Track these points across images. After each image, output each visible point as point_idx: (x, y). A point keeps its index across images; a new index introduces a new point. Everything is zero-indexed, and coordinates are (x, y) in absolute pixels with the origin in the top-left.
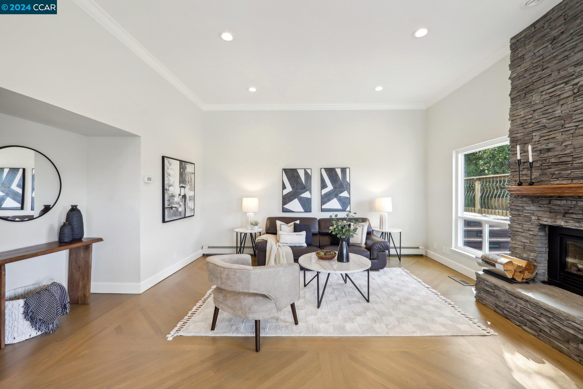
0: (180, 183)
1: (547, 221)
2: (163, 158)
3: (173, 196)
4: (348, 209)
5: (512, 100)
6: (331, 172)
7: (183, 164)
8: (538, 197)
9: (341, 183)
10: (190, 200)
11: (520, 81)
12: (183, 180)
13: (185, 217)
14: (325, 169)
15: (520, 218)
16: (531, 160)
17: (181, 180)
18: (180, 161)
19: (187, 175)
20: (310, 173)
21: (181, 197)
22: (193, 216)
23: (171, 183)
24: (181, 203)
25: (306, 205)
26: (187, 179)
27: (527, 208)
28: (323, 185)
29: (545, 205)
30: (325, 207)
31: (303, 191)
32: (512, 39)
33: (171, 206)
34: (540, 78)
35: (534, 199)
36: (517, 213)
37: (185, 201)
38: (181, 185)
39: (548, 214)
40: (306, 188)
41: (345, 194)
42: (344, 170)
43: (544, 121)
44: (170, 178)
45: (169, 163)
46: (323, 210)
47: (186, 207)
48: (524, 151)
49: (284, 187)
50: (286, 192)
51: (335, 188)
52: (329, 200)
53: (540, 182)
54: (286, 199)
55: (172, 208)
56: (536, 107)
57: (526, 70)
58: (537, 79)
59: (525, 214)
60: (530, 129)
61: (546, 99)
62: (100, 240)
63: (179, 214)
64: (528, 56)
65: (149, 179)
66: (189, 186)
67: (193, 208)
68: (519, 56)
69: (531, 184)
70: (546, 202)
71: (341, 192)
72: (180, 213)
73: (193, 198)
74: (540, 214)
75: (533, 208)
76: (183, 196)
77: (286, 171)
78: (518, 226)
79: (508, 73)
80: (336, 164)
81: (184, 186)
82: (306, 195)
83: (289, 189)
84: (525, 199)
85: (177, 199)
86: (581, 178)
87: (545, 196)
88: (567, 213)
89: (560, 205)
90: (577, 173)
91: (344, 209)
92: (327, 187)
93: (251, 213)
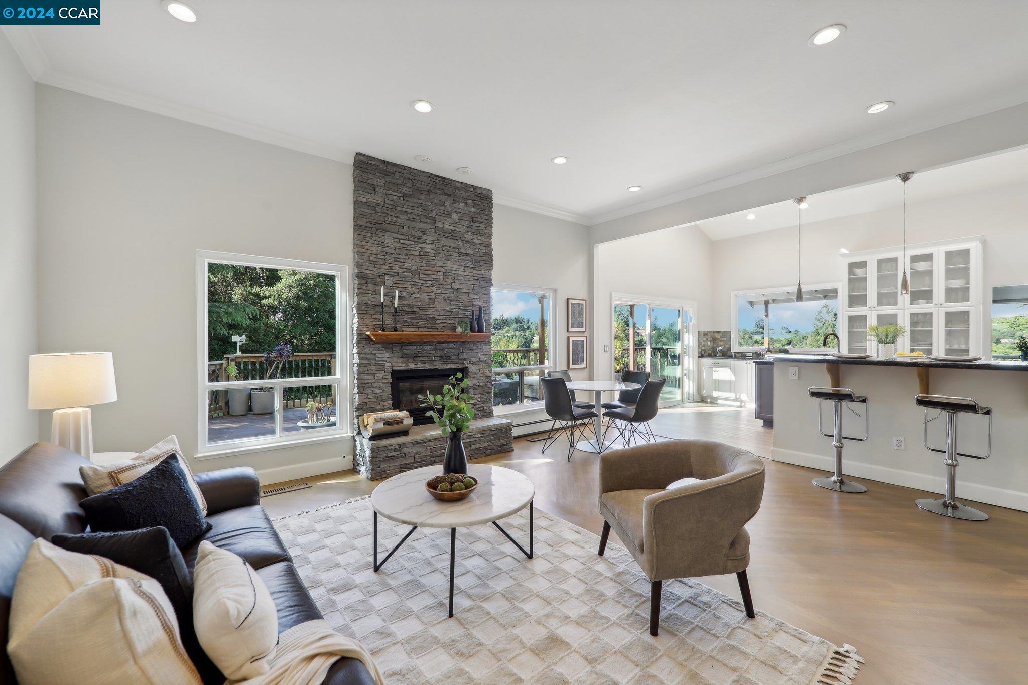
1: (401, 366)
15: (373, 368)
27: (379, 356)
29: (399, 351)
32: (358, 154)
34: (393, 223)
35: (388, 344)
36: (368, 362)
39: (400, 360)
43: (396, 268)
56: (386, 250)
58: (390, 223)
59: (377, 363)
60: (384, 271)
61: (399, 248)
64: (381, 190)
70: (399, 348)
74: (392, 360)
75: (387, 355)
78: (369, 377)
86: (425, 327)
87: (397, 343)
88: (416, 357)
89: (411, 350)
90: (423, 323)
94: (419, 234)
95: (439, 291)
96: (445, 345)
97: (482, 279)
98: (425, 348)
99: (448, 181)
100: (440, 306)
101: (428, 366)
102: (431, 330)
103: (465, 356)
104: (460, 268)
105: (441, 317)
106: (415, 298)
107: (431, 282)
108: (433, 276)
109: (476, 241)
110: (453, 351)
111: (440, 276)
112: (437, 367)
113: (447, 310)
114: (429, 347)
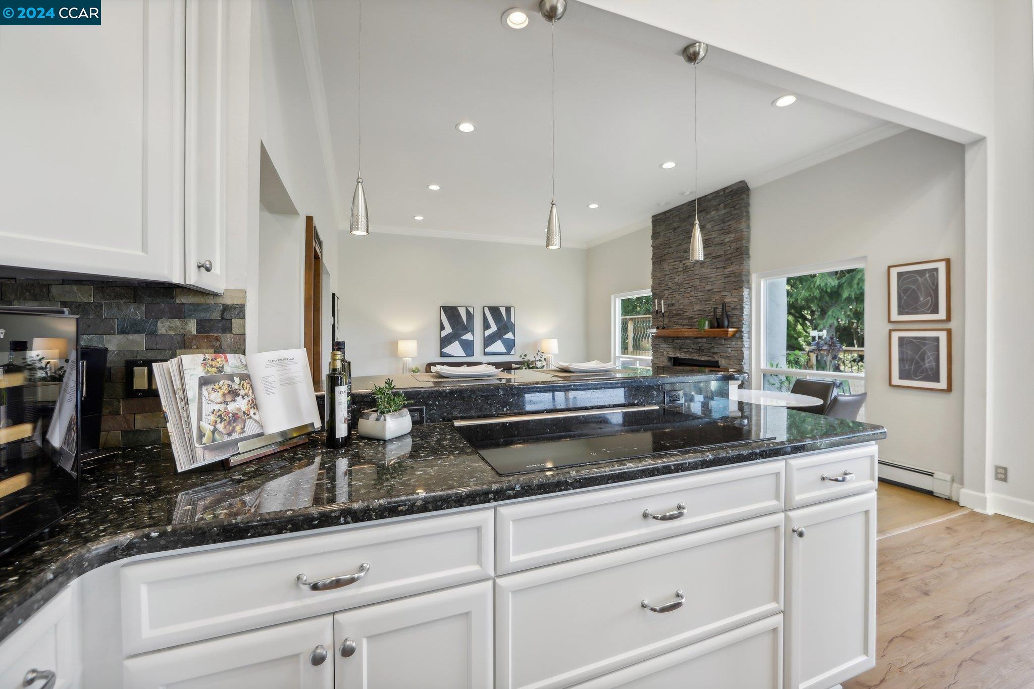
1: (672, 355)
2: (333, 294)
4: (513, 352)
5: (654, 263)
6: (495, 311)
8: (667, 337)
9: (506, 323)
11: (658, 251)
14: (488, 307)
15: (658, 353)
16: (663, 312)
20: (471, 311)
25: (468, 347)
28: (486, 326)
29: (671, 343)
30: (487, 350)
31: (465, 332)
32: (653, 217)
35: (666, 339)
40: (469, 328)
41: (509, 336)
42: (508, 309)
43: (670, 284)
46: (485, 354)
48: (660, 304)
49: (442, 328)
50: (444, 333)
51: (499, 329)
52: (493, 342)
53: (668, 327)
54: (445, 342)
56: (666, 273)
57: (661, 244)
58: (667, 253)
59: (660, 350)
60: (663, 288)
61: (671, 269)
64: (662, 234)
68: (657, 231)
69: (663, 328)
70: (671, 341)
71: (506, 333)
74: (668, 349)
75: (665, 345)
77: (444, 308)
79: (651, 242)
80: (500, 302)
82: (468, 337)
83: (448, 330)
84: (660, 339)
86: (687, 325)
87: (671, 337)
88: (681, 348)
89: (677, 343)
90: (685, 322)
91: (508, 353)
92: (490, 327)
93: (407, 359)
94: (682, 254)
95: (696, 295)
96: (699, 340)
97: (733, 275)
98: (687, 342)
99: (702, 199)
100: (697, 308)
101: (688, 356)
102: (690, 327)
103: (716, 350)
104: (712, 270)
105: (697, 316)
106: (680, 303)
107: (690, 289)
108: (691, 284)
109: (726, 240)
110: (706, 345)
111: (697, 282)
112: (694, 358)
113: (700, 310)
114: (689, 341)
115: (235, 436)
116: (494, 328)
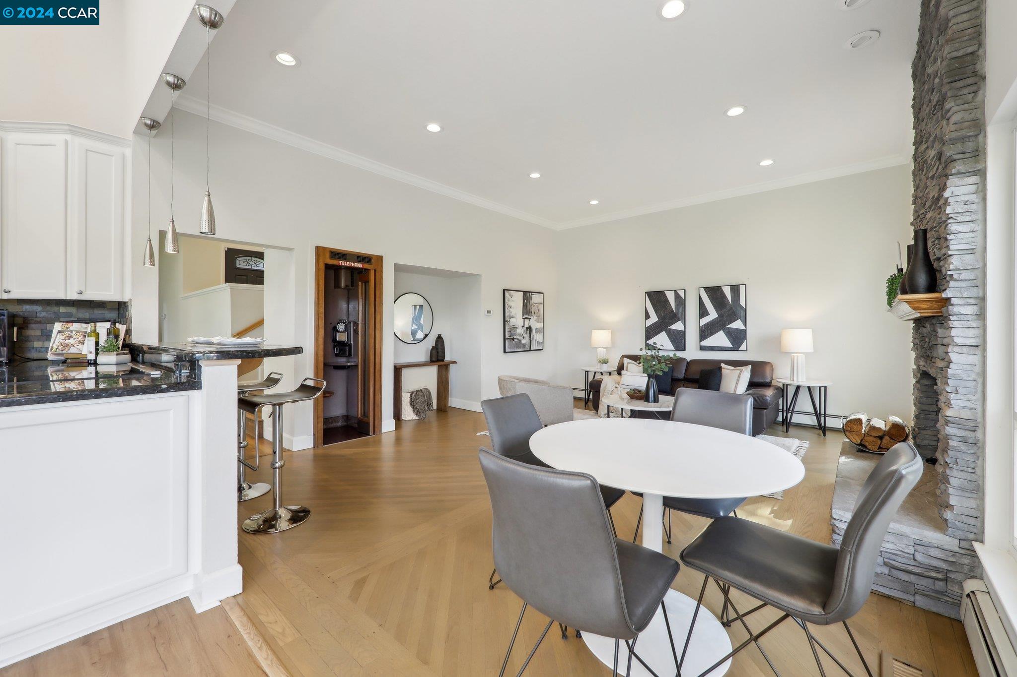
0: (523, 315)
2: (504, 291)
3: (515, 328)
4: (743, 347)
6: (715, 293)
7: (527, 295)
9: (731, 308)
10: (537, 332)
12: (527, 311)
13: (530, 350)
14: (705, 288)
17: (525, 311)
18: (523, 292)
19: (532, 306)
20: (683, 296)
21: (525, 328)
22: (543, 350)
23: (513, 314)
24: (525, 335)
25: (679, 340)
26: (533, 310)
28: (703, 312)
30: (705, 343)
31: (674, 320)
33: (512, 337)
37: (530, 333)
38: (525, 317)
40: (678, 315)
41: (737, 325)
42: (735, 289)
44: (511, 310)
45: (510, 295)
46: (702, 348)
47: (532, 339)
49: (647, 316)
50: (650, 322)
51: (721, 316)
52: (712, 334)
54: (651, 332)
55: (513, 339)
62: (455, 362)
63: (522, 346)
65: (489, 312)
66: (535, 318)
67: (541, 341)
71: (731, 322)
72: (524, 345)
73: (542, 331)
76: (527, 328)
77: (649, 294)
80: (723, 279)
81: (529, 317)
82: (678, 326)
83: (654, 318)
85: (520, 331)
91: (736, 348)
92: (708, 314)
93: (601, 349)
115: (64, 352)
116: (713, 315)
